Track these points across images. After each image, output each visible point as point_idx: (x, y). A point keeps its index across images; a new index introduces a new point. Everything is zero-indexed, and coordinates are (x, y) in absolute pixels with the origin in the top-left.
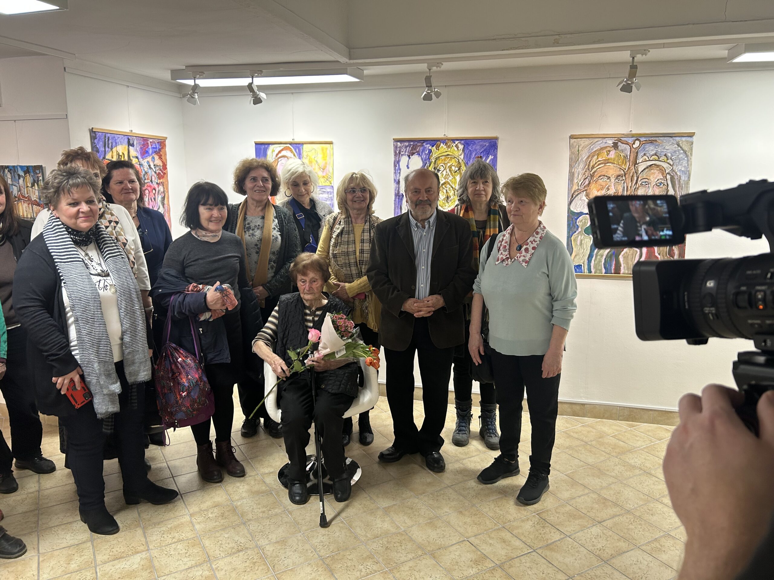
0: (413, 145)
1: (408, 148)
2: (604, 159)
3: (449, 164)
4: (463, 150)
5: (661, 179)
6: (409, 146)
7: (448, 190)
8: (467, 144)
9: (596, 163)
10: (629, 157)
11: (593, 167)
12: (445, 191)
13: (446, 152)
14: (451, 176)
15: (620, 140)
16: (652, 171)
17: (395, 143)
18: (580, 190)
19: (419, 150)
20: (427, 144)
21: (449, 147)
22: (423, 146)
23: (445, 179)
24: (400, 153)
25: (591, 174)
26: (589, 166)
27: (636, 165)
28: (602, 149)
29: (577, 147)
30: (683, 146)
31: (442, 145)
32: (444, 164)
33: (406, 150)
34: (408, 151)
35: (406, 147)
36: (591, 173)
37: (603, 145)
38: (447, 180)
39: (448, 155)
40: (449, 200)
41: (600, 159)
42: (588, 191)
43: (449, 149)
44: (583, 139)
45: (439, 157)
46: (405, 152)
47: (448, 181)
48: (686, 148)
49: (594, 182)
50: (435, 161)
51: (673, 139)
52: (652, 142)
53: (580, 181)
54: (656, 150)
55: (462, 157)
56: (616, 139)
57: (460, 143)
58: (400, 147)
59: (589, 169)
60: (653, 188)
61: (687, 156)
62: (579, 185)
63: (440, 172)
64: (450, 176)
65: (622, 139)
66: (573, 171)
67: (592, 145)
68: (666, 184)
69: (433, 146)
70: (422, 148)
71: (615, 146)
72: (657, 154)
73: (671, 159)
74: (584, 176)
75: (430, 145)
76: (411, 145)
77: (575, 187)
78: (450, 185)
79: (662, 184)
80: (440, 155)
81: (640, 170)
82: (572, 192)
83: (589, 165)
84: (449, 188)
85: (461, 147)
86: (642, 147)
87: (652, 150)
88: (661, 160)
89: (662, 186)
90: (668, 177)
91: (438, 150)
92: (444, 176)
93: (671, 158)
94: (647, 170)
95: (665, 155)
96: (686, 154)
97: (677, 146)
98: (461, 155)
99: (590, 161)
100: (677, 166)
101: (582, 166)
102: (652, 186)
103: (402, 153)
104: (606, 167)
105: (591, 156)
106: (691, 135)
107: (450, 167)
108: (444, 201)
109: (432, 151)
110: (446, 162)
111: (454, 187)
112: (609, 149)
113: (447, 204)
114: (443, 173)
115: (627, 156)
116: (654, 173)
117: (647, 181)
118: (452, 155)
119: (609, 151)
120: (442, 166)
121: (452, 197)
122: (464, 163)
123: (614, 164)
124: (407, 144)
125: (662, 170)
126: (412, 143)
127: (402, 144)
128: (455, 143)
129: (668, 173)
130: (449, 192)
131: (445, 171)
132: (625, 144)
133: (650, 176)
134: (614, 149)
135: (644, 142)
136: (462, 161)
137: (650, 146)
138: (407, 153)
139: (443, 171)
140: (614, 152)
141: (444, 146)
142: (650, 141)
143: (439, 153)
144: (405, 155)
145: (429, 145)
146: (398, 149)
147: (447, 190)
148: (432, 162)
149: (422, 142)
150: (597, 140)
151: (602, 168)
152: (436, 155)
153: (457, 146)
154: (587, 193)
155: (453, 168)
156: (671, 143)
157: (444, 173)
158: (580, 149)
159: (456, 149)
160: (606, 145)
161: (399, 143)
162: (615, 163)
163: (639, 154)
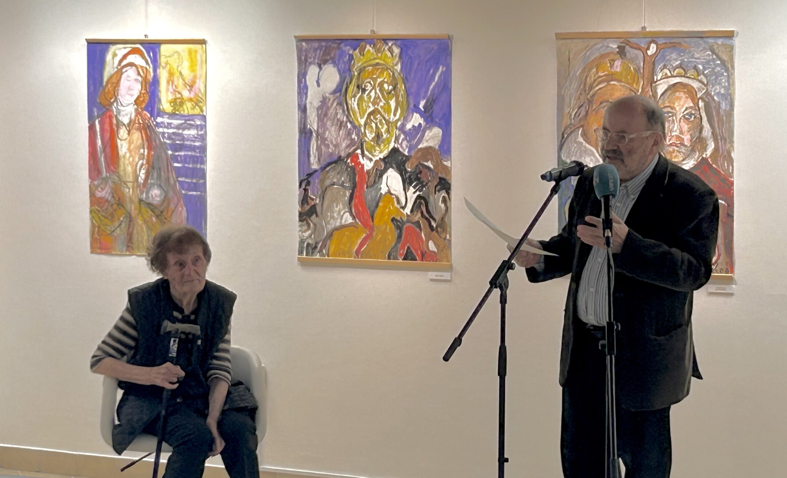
0: (326, 47)
1: (319, 51)
2: (606, 73)
3: (379, 80)
4: (400, 57)
5: (691, 107)
6: (320, 48)
7: (378, 124)
8: (406, 46)
9: (595, 81)
10: (642, 71)
11: (591, 88)
12: (374, 125)
13: (375, 59)
14: (382, 99)
15: (628, 43)
16: (677, 94)
17: (299, 44)
18: (574, 126)
19: (334, 55)
20: (346, 45)
21: (378, 51)
22: (339, 48)
23: (374, 103)
24: (306, 60)
25: (588, 99)
26: (585, 86)
27: (653, 85)
28: (602, 56)
29: (567, 53)
30: (720, 54)
31: (368, 47)
32: (373, 79)
33: (316, 55)
34: (319, 58)
35: (315, 50)
36: (589, 97)
37: (603, 51)
38: (376, 107)
39: (378, 64)
40: (381, 140)
41: (601, 74)
42: (585, 128)
43: (380, 55)
44: (575, 41)
45: (365, 67)
46: (315, 58)
47: (379, 108)
48: (725, 58)
49: (594, 113)
50: (359, 74)
51: (705, 42)
52: (674, 46)
53: (573, 111)
54: (680, 58)
55: (398, 68)
56: (622, 40)
57: (396, 44)
58: (306, 50)
59: (585, 91)
60: (680, 122)
61: (727, 70)
62: (573, 117)
63: (367, 93)
64: (381, 101)
65: (630, 40)
66: (563, 93)
67: (588, 51)
68: (698, 116)
69: (355, 49)
70: (338, 52)
71: (622, 52)
72: (683, 66)
73: (703, 74)
74: (579, 101)
75: (352, 47)
76: (322, 47)
77: (566, 121)
78: (382, 115)
79: (693, 117)
80: (365, 65)
81: (660, 91)
82: (563, 129)
83: (585, 84)
84: (381, 121)
85: (396, 51)
86: (661, 54)
87: (676, 60)
88: (688, 75)
89: (692, 119)
90: (701, 104)
91: (363, 55)
92: (372, 100)
93: (703, 73)
94: (669, 92)
95: (695, 68)
96: (725, 66)
97: (711, 53)
98: (396, 65)
99: (586, 77)
100: (713, 87)
101: (574, 85)
102: (678, 119)
103: (309, 60)
104: (609, 87)
105: (587, 69)
106: (730, 35)
107: (381, 85)
108: (372, 143)
109: (354, 57)
110: (375, 76)
111: (387, 118)
112: (612, 57)
113: (377, 148)
114: (371, 94)
115: (639, 69)
116: (679, 98)
117: (671, 110)
118: (382, 65)
119: (614, 61)
120: (370, 82)
121: (385, 136)
122: (403, 78)
123: (622, 82)
124: (316, 45)
125: (691, 93)
126: (324, 44)
127: (310, 46)
128: (387, 44)
129: (701, 98)
130: (380, 127)
131: (373, 91)
132: (635, 48)
133: (674, 104)
134: (621, 56)
135: (663, 46)
136: (399, 74)
137: (672, 53)
138: (316, 61)
139: (371, 91)
140: (620, 63)
141: (371, 49)
142: (672, 45)
143: (364, 61)
144: (314, 64)
145: (348, 47)
146: (304, 53)
147: (376, 124)
148: (354, 75)
149: (339, 41)
150: (593, 42)
151: (604, 89)
152: (359, 65)
153: (390, 50)
154: (583, 130)
155: (386, 86)
156: (701, 48)
157: (373, 94)
158: (571, 57)
159: (389, 54)
160: (609, 50)
161: (304, 44)
162: (623, 80)
163: (656, 65)
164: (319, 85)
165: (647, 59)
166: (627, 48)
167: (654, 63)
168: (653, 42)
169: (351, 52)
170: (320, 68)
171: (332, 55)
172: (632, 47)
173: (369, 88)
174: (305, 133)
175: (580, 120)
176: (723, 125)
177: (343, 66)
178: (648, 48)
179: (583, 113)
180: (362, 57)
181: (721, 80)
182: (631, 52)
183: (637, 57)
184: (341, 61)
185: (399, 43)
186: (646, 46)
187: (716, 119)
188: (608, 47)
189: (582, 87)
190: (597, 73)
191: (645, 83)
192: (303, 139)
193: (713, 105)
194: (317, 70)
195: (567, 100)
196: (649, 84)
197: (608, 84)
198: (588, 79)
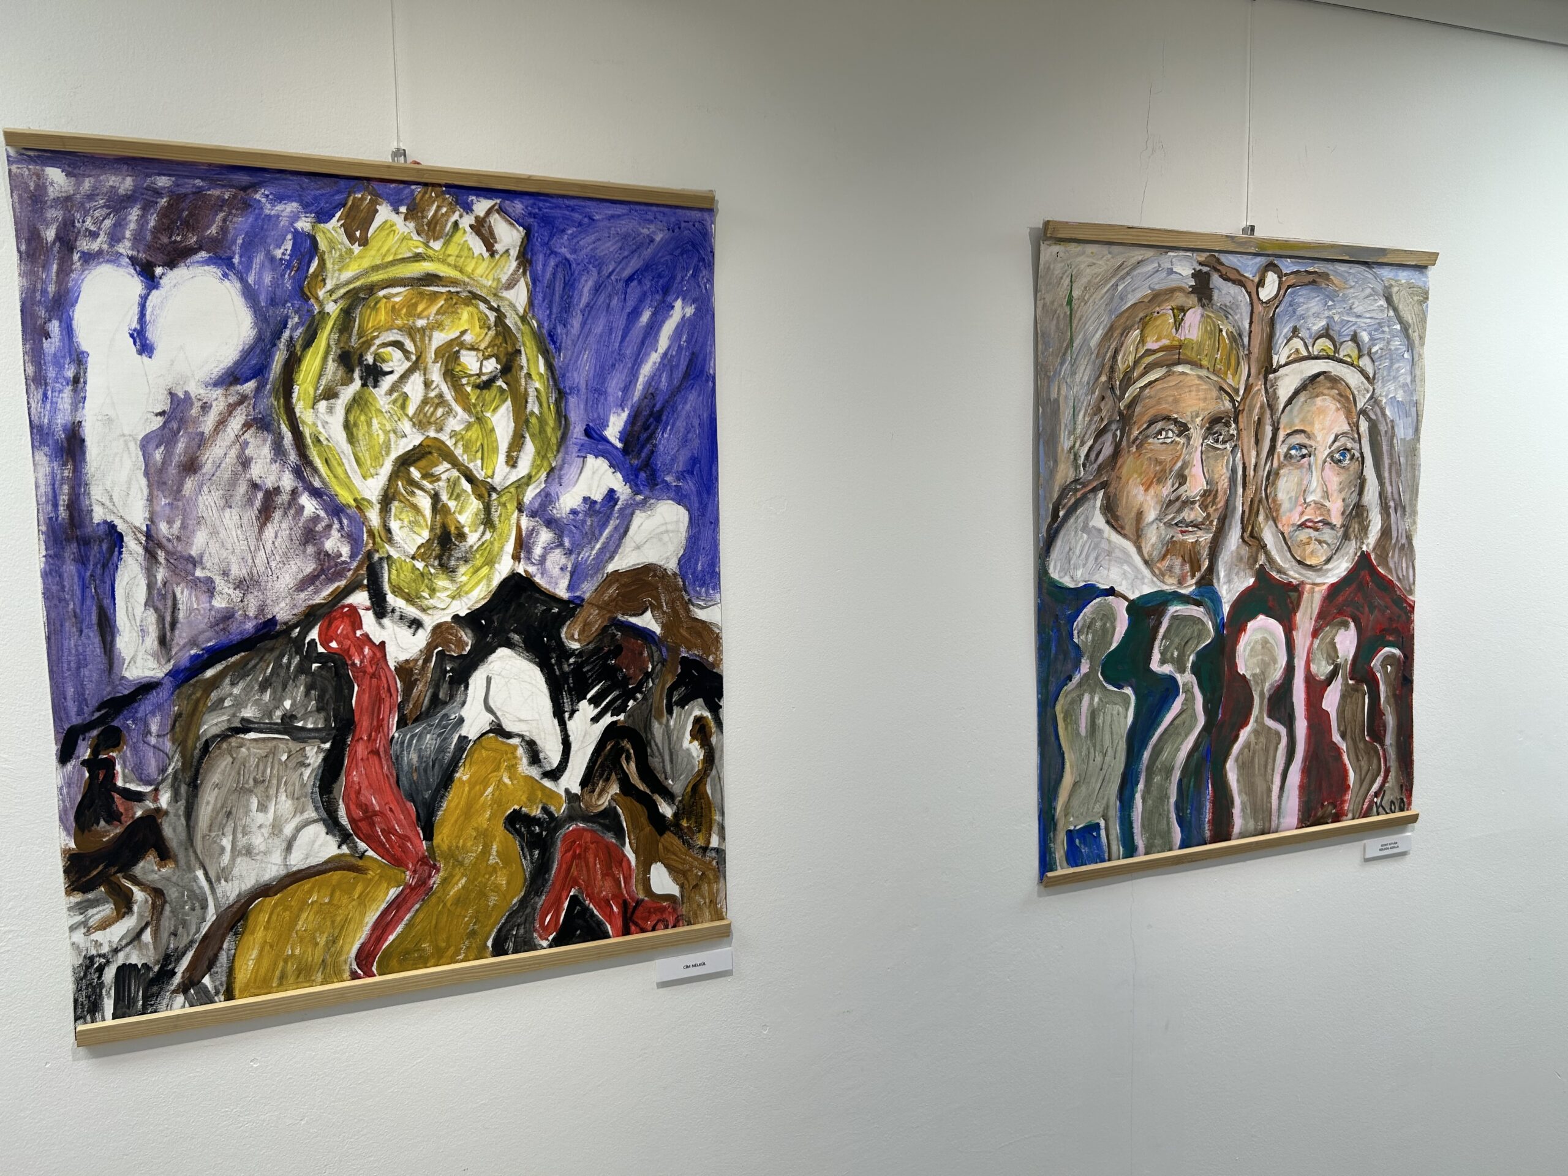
0: (177, 199)
1: (134, 214)
2: (1165, 342)
3: (439, 338)
4: (525, 257)
5: (1344, 434)
6: (145, 197)
7: (444, 497)
8: (546, 221)
9: (1136, 362)
10: (1246, 340)
11: (1128, 380)
12: (424, 502)
13: (418, 258)
14: (458, 409)
15: (1215, 265)
16: (1319, 401)
17: (24, 170)
18: (1084, 485)
19: (223, 230)
20: (280, 198)
21: (431, 230)
22: (247, 206)
23: (421, 422)
24: (66, 241)
25: (1120, 413)
26: (1110, 378)
27: (1271, 376)
28: (1157, 297)
29: (1066, 282)
30: (1401, 307)
31: (384, 212)
32: (411, 332)
33: (119, 225)
34: (137, 239)
35: (118, 204)
36: (1122, 405)
37: (1160, 282)
38: (432, 434)
39: (431, 279)
40: (457, 554)
41: (1151, 345)
42: (1111, 489)
43: (437, 245)
44: (1090, 249)
45: (371, 289)
46: (115, 238)
47: (444, 437)
48: (1408, 317)
49: (1134, 449)
50: (347, 314)
51: (1376, 276)
52: (1314, 282)
53: (1082, 444)
54: (1327, 313)
55: (519, 296)
56: (1203, 257)
57: (501, 210)
58: (66, 202)
59: (1112, 389)
60: (1323, 469)
61: (1410, 346)
62: (1081, 461)
63: (387, 382)
64: (450, 411)
65: (1223, 258)
66: (1054, 395)
67: (1123, 278)
68: (1357, 454)
69: (323, 216)
70: (240, 223)
71: (1202, 289)
73: (1369, 354)
74: (1097, 418)
75: (306, 207)
76: (158, 193)
77: (1065, 473)
78: (455, 463)
79: (1348, 456)
80: (376, 277)
81: (1284, 392)
82: (1056, 496)
83: (1112, 370)
84: (453, 485)
85: (508, 236)
86: (1287, 299)
87: (1317, 315)
88: (1341, 356)
89: (1347, 462)
90: (1364, 426)
91: (364, 242)
92: (411, 411)
93: (1370, 350)
94: (1302, 397)
95: (1355, 338)
96: (1408, 337)
97: (1386, 305)
98: (511, 285)
99: (1116, 352)
100: (1384, 386)
101: (1084, 373)
102: (1320, 462)
103: (85, 245)
104: (1172, 381)
105: (1116, 331)
106: (1421, 263)
107: (450, 355)
108: (420, 565)
109: (323, 245)
110: (421, 323)
111: (480, 475)
112: (1180, 299)
113: (442, 582)
114: (407, 388)
115: (1240, 335)
116: (1322, 411)
117: (1306, 441)
119: (1183, 310)
120: (398, 345)
121: (472, 538)
122: (537, 336)
123: (1201, 367)
124: (125, 184)
125: (1346, 399)
126: (163, 182)
127: (87, 184)
128: (468, 208)
129: (1363, 412)
130: (452, 504)
131: (417, 379)
132: (1234, 282)
133: (1312, 424)
134: (1200, 300)
135: (1292, 280)
136: (523, 319)
137: (1309, 298)
138: (125, 248)
139: (404, 377)
140: (1198, 317)
141: (398, 220)
142: (1310, 278)
143: (366, 263)
144: (115, 259)
145: (293, 207)
146: (55, 214)
147: (435, 497)
148: (324, 315)
150: (1138, 254)
151: (1159, 386)
152: (347, 275)
153: (481, 228)
154: (1107, 496)
155: (470, 361)
156: (1368, 291)
157: (414, 388)
158: (1076, 293)
159: (478, 246)
160: (1172, 282)
161: (55, 175)
162: (1204, 363)
163: (1278, 326)
164: (145, 347)
165: (1259, 308)
166: (1216, 280)
167: (1272, 323)
168: (1271, 266)
169: (304, 224)
170: (151, 282)
171: (213, 230)
172: (1226, 279)
173: (396, 362)
174: (85, 542)
175: (1100, 468)
176: (1399, 475)
177: (267, 278)
178: (1261, 283)
179: (1107, 450)
180: (356, 249)
181: (1398, 370)
182: (1224, 292)
183: (1235, 305)
184: (259, 258)
185: (518, 207)
186: (1256, 280)
187: (1386, 462)
188: (1171, 272)
189: (1103, 378)
190: (1142, 341)
191: (1253, 371)
192: (70, 568)
193: (1383, 428)
194: (135, 285)
195: (1066, 415)
196: (1261, 376)
197: (1169, 374)
198: (1120, 358)
